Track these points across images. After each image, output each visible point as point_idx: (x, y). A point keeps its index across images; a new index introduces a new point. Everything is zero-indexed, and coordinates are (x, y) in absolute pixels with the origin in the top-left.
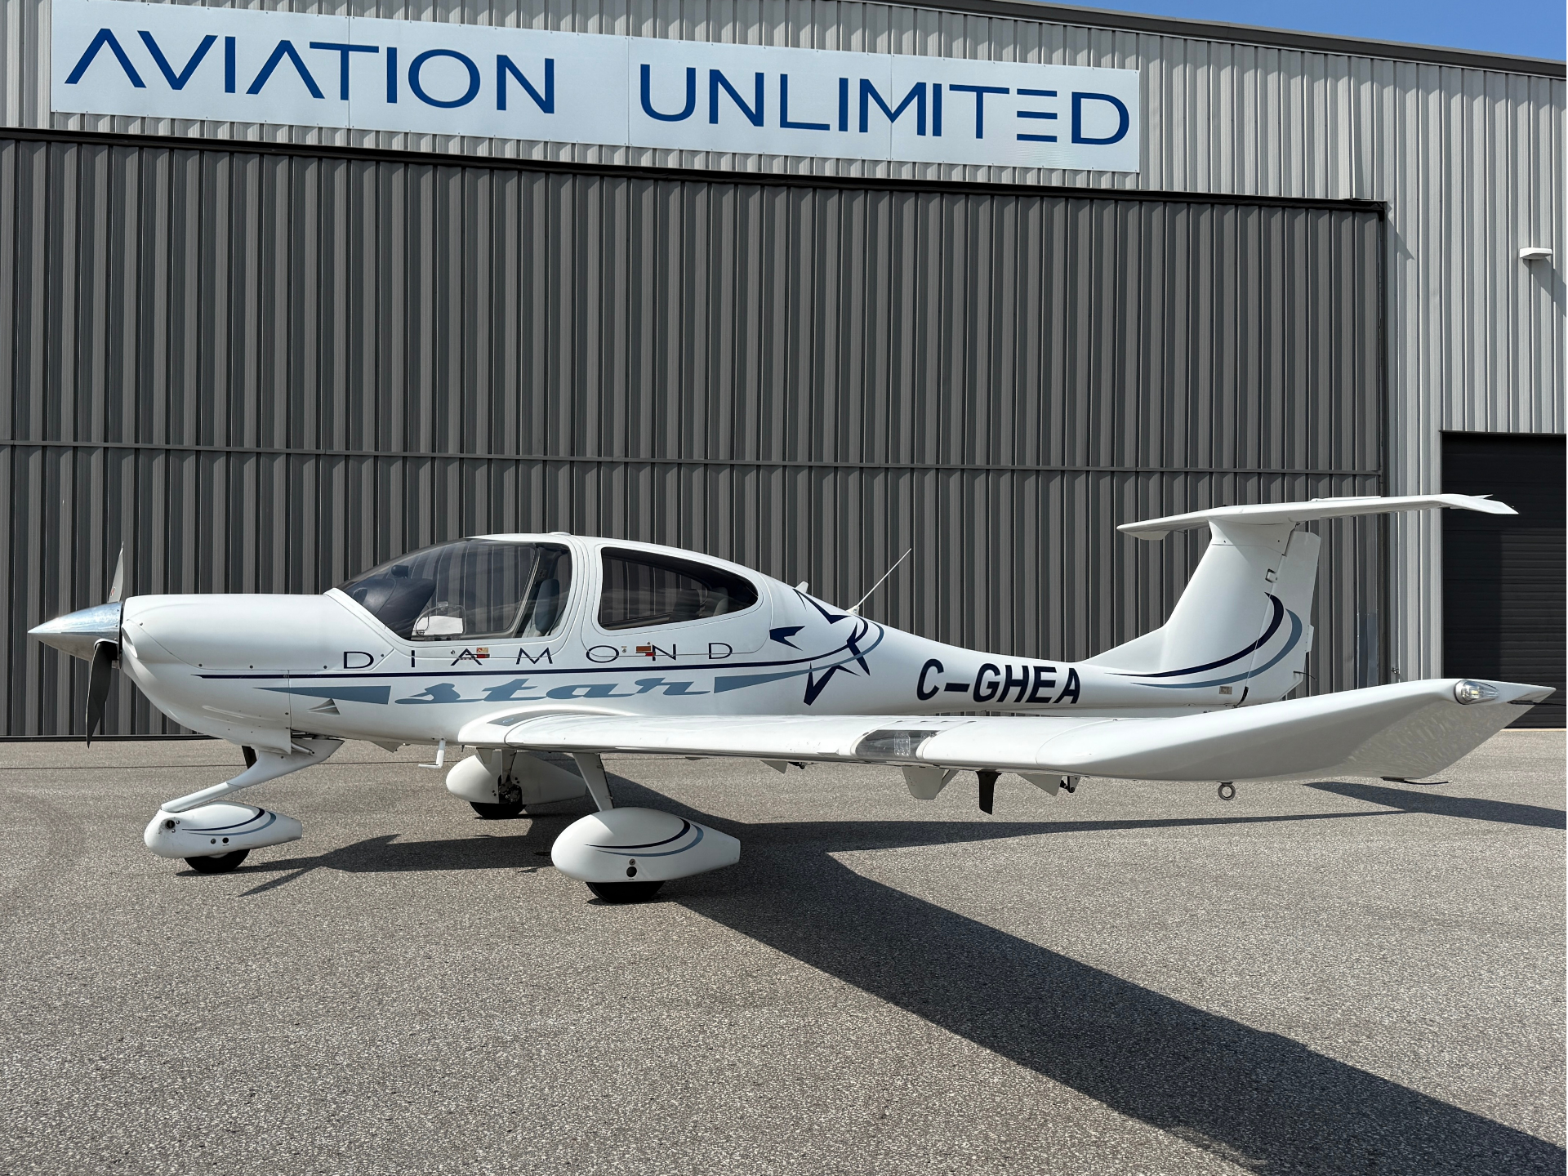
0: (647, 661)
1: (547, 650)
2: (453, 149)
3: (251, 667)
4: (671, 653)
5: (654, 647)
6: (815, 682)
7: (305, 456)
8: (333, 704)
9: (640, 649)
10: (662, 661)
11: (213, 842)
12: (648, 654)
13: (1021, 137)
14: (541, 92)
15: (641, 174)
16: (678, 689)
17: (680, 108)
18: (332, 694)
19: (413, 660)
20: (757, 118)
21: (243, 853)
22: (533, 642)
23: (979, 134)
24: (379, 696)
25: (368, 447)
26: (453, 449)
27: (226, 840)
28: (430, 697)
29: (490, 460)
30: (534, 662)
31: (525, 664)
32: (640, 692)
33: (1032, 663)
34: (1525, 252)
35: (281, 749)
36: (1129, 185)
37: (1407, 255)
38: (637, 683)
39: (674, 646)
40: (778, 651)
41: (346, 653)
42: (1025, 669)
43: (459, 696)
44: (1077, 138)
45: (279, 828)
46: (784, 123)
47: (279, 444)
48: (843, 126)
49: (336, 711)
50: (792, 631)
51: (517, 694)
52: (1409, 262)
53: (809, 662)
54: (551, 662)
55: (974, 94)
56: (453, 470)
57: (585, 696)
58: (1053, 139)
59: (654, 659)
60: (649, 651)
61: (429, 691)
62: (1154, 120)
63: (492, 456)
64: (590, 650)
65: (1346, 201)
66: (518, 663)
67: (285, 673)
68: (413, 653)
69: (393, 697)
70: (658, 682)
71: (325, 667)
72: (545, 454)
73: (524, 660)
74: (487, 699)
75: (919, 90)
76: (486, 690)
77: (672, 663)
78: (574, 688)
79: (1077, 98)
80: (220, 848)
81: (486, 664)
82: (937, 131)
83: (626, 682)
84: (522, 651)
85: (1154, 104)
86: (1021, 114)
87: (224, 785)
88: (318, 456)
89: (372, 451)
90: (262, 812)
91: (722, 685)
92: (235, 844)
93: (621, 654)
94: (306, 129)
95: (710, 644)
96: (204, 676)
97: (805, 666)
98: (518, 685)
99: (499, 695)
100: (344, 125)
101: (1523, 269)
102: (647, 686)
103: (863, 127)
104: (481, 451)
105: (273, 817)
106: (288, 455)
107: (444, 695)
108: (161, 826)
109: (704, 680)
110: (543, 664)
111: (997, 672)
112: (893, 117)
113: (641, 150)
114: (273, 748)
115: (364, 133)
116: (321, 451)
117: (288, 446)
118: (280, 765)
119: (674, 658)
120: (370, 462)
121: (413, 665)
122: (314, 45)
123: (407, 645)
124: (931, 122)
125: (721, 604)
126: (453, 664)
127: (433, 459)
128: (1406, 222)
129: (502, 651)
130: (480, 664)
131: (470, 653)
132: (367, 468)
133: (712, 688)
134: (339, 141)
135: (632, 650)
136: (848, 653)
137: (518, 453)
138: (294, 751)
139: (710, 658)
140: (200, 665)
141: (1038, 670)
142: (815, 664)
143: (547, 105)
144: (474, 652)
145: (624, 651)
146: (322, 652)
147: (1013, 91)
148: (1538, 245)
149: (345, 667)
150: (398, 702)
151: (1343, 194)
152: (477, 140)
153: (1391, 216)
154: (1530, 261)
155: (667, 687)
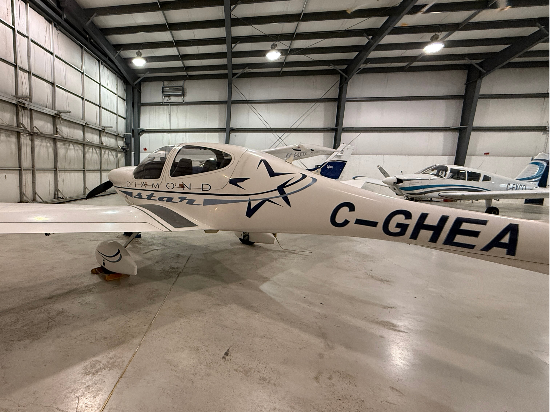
0: (181, 190)
1: (158, 184)
4: (189, 187)
5: (184, 184)
6: (252, 207)
8: (127, 196)
9: (180, 185)
10: (187, 190)
12: (182, 187)
16: (191, 202)
19: (136, 185)
22: (155, 181)
28: (138, 197)
30: (156, 187)
31: (154, 189)
32: (180, 202)
38: (179, 198)
39: (190, 184)
40: (233, 189)
41: (127, 182)
42: (445, 218)
43: (142, 197)
49: (127, 198)
50: (242, 180)
51: (152, 198)
53: (249, 196)
54: (159, 188)
57: (166, 201)
59: (184, 189)
60: (182, 186)
61: (138, 195)
64: (168, 184)
66: (152, 188)
68: (136, 183)
70: (185, 199)
71: (125, 186)
73: (154, 187)
74: (147, 199)
76: (147, 196)
77: (189, 191)
78: (163, 198)
83: (176, 197)
84: (153, 183)
91: (207, 202)
93: (175, 186)
95: (202, 184)
97: (247, 198)
98: (152, 195)
99: (149, 198)
102: (182, 199)
109: (199, 199)
110: (157, 189)
111: (408, 216)
119: (190, 189)
121: (135, 187)
123: (135, 180)
126: (142, 187)
129: (150, 184)
130: (146, 187)
133: (203, 204)
135: (178, 185)
136: (277, 193)
139: (202, 190)
142: (252, 197)
144: (145, 183)
145: (176, 185)
149: (127, 186)
150: (134, 197)
155: (188, 201)
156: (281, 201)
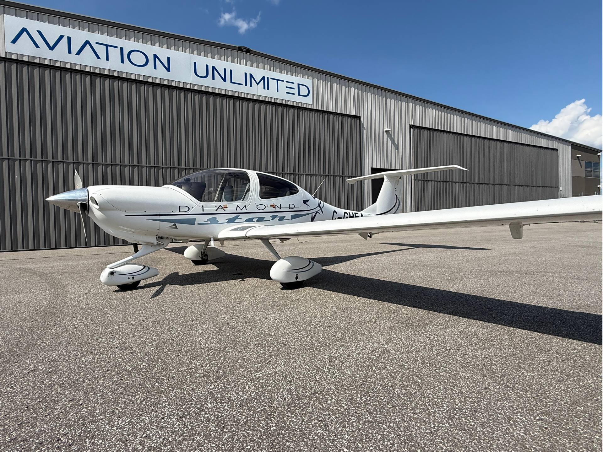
0: (273, 210)
1: (245, 206)
2: (141, 79)
3: (145, 212)
5: (275, 205)
6: (313, 217)
7: (98, 164)
8: (176, 225)
9: (271, 205)
10: (277, 209)
11: (129, 278)
13: (287, 93)
14: (167, 66)
15: (195, 91)
16: (282, 219)
17: (205, 75)
18: (175, 222)
19: (203, 209)
20: (225, 80)
21: (138, 282)
22: (240, 203)
23: (278, 91)
24: (192, 222)
25: (118, 162)
26: (144, 163)
27: (133, 278)
28: (209, 222)
29: (155, 167)
30: (241, 210)
31: (239, 211)
32: (272, 219)
33: (354, 212)
34: (385, 129)
35: (151, 243)
36: (310, 107)
37: (364, 129)
38: (271, 217)
39: (280, 205)
40: (305, 207)
41: (180, 206)
42: (352, 213)
43: (218, 222)
44: (299, 95)
45: (151, 272)
46: (231, 82)
47: (90, 160)
48: (246, 85)
49: (176, 228)
50: (308, 201)
51: (237, 221)
52: (365, 130)
54: (246, 210)
55: (276, 81)
56: (144, 169)
57: (256, 221)
58: (294, 94)
59: (275, 209)
60: (274, 206)
61: (209, 220)
62: (315, 92)
63: (155, 166)
64: (258, 206)
65: (353, 115)
66: (236, 210)
67: (158, 214)
68: (203, 206)
69: (196, 223)
70: (276, 216)
71: (173, 212)
72: (171, 165)
73: (238, 209)
74: (227, 223)
75: (263, 78)
76: (227, 219)
77: (279, 210)
78: (253, 218)
79: (299, 85)
80: (131, 280)
81: (227, 211)
82: (268, 89)
83: (268, 216)
84: (237, 206)
85: (315, 88)
86: (287, 87)
87: (131, 257)
88: (103, 164)
89: (120, 163)
90: (145, 267)
91: (293, 217)
92: (136, 279)
93: (266, 207)
94: (96, 68)
95: (289, 204)
96: (127, 215)
97: (310, 212)
98: (237, 218)
99: (231, 221)
100: (108, 68)
101: (385, 133)
102: (274, 217)
103: (251, 86)
104: (152, 164)
105: (149, 268)
106: (93, 164)
107: (214, 221)
108: (108, 274)
109: (288, 216)
110: (244, 210)
111: (348, 214)
112: (258, 84)
113: (195, 85)
114: (148, 243)
115: (114, 71)
116: (104, 163)
117: (93, 161)
118: (151, 249)
119: (280, 208)
120: (119, 166)
121: (203, 211)
122: (97, 43)
123: (201, 204)
124: (267, 86)
125: (288, 192)
126: (216, 210)
127: (138, 166)
128: (364, 120)
129: (232, 206)
130: (225, 210)
131: (221, 207)
132: (118, 168)
133: (290, 219)
134: (106, 72)
135: (269, 206)
136: (319, 208)
137: (163, 165)
138: (158, 244)
139: (289, 209)
140: (125, 211)
141: (355, 213)
142: (313, 211)
143: (168, 69)
144: (223, 206)
146: (172, 206)
147: (285, 81)
148: (387, 128)
149: (180, 211)
150: (198, 224)
151: (352, 114)
152: (149, 77)
153: (361, 119)
154: (386, 131)
155: (279, 218)
156: (320, 212)
